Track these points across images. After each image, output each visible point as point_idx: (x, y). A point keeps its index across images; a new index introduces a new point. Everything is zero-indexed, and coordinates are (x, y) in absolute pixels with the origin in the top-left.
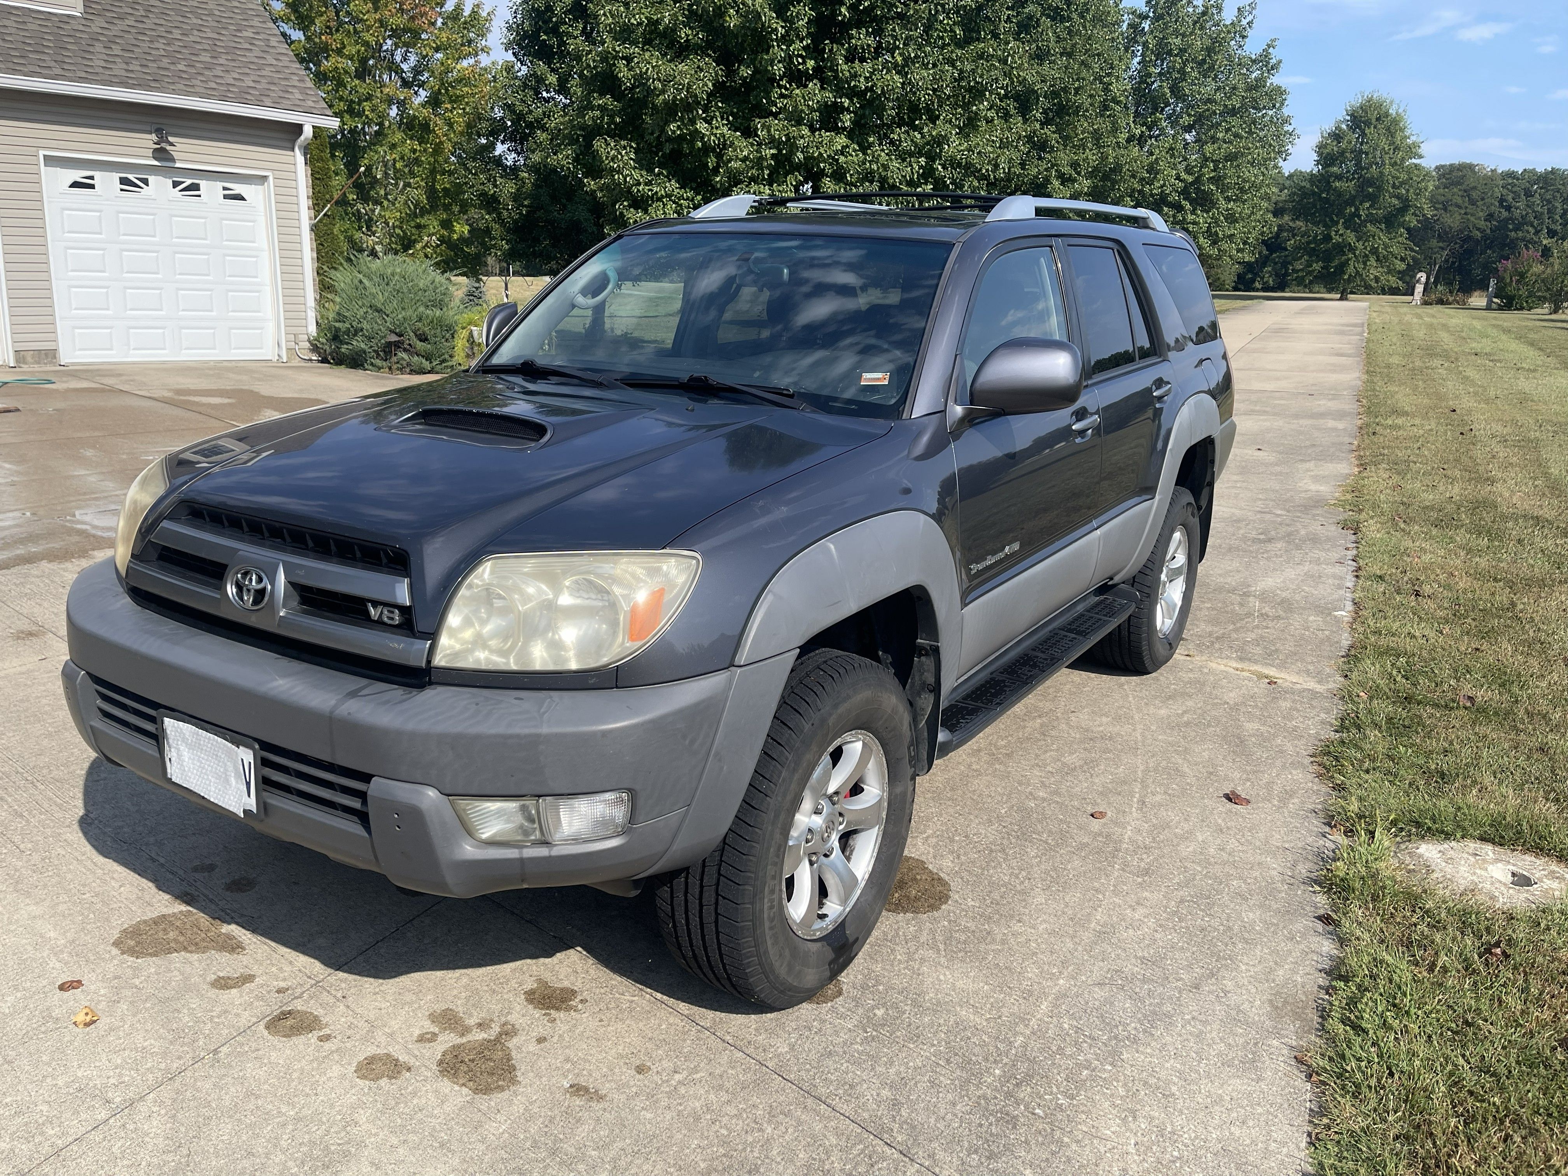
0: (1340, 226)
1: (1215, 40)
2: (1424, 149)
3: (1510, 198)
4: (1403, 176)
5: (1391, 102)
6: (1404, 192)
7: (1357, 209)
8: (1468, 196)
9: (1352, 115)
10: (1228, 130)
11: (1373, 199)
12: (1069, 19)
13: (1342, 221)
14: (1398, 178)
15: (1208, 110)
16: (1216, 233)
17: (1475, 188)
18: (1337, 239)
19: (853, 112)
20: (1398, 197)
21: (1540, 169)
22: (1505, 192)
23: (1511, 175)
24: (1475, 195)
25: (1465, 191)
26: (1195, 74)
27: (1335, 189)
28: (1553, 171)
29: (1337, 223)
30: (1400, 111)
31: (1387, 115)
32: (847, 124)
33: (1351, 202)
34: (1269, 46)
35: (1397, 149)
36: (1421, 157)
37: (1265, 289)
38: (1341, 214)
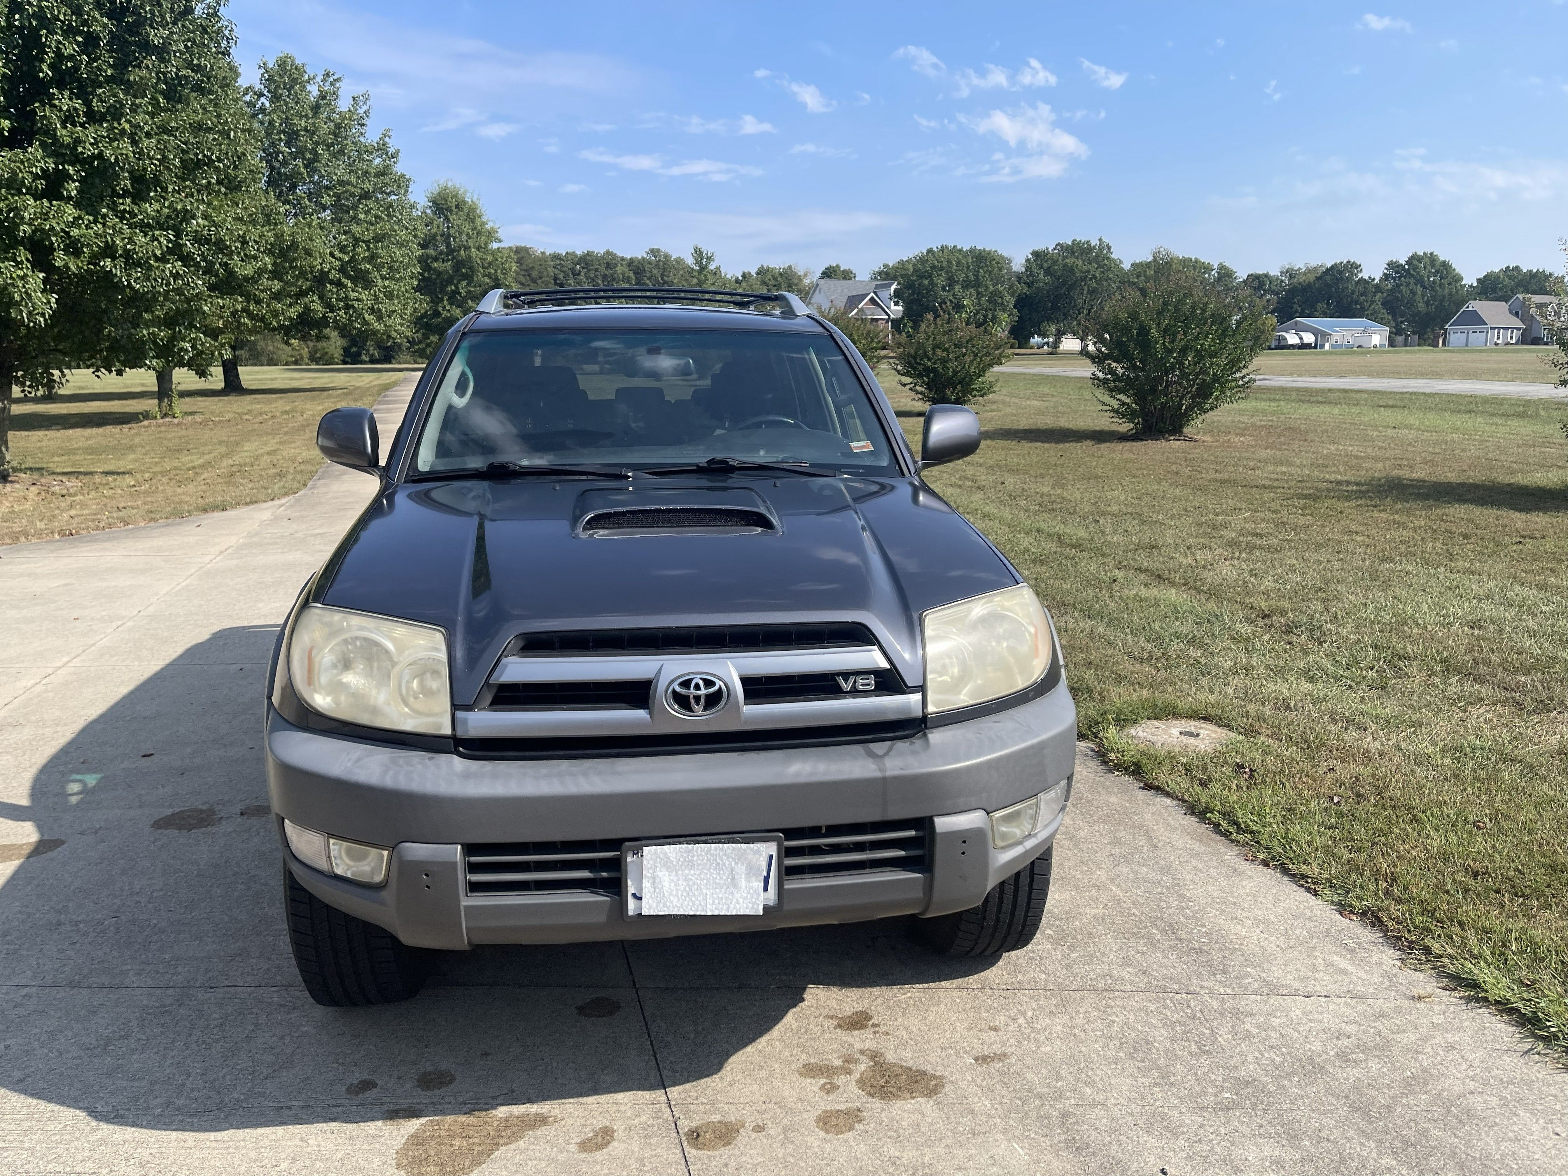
0: (445, 303)
1: (338, 126)
2: (500, 234)
3: (561, 276)
4: (490, 258)
5: (465, 191)
6: (493, 271)
7: (457, 287)
8: (529, 275)
9: (434, 202)
10: (367, 212)
11: (468, 278)
12: (210, 92)
13: (446, 298)
14: (485, 259)
15: (346, 192)
16: (380, 310)
17: (533, 268)
18: (445, 314)
19: (77, 181)
20: (489, 275)
21: (579, 253)
22: (557, 272)
23: (556, 257)
24: (534, 274)
25: (525, 270)
26: (327, 156)
27: (435, 269)
28: (589, 254)
29: (442, 300)
30: (475, 200)
31: (465, 203)
32: (74, 193)
33: (450, 281)
34: (385, 135)
35: (479, 233)
36: (500, 241)
37: (372, 362)
38: (443, 291)
